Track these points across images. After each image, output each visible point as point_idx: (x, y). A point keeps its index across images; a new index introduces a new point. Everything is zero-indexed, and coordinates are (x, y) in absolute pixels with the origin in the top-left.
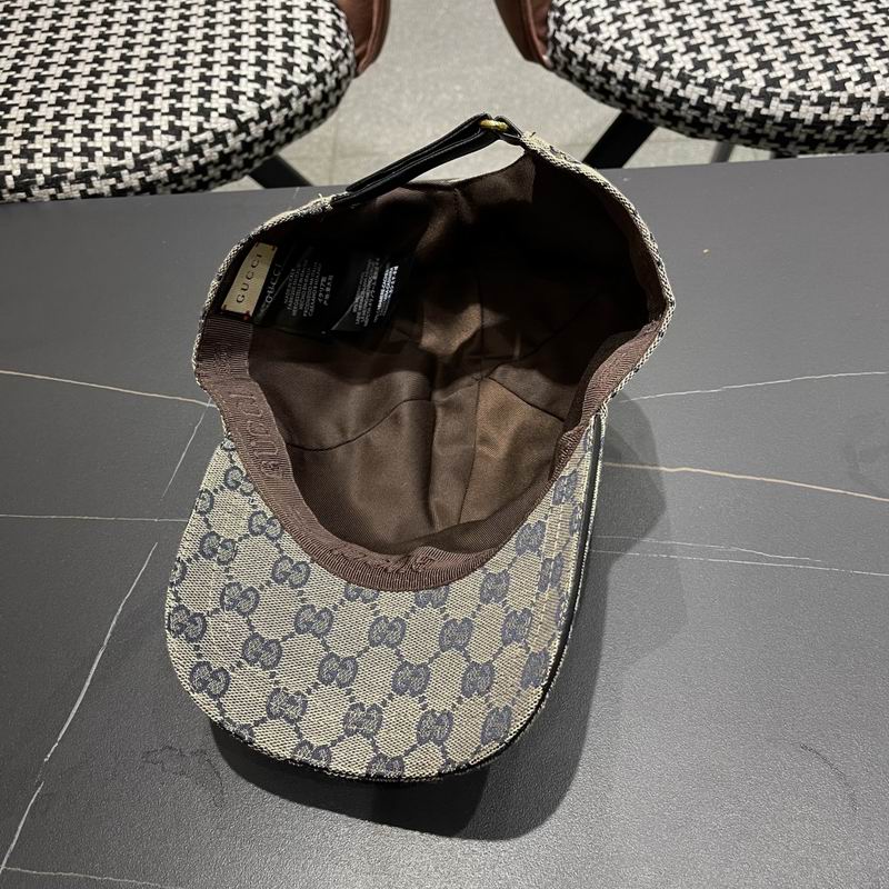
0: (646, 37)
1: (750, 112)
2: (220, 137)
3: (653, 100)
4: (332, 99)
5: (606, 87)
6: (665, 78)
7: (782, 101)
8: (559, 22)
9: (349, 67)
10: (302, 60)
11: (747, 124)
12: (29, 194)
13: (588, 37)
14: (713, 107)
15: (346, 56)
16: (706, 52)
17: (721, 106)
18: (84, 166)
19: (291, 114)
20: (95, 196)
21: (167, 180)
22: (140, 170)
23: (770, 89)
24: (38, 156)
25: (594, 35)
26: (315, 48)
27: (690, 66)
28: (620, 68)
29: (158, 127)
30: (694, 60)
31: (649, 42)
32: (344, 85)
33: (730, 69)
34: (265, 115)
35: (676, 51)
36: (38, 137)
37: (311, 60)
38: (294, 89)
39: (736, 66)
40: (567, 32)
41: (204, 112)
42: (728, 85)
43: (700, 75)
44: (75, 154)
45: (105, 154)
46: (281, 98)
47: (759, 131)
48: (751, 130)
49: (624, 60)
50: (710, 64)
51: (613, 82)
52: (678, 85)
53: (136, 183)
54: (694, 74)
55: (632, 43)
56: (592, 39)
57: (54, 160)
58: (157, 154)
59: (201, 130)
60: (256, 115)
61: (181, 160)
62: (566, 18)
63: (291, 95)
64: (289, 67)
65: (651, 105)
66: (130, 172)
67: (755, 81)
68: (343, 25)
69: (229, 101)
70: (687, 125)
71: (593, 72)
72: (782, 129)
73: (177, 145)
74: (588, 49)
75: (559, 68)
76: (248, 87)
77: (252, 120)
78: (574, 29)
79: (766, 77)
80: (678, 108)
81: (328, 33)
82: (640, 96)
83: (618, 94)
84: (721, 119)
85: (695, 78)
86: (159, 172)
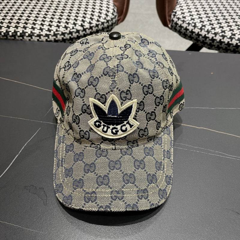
0: (199, 21)
1: (226, 42)
2: (78, 31)
3: (199, 37)
4: (110, 28)
5: (186, 33)
6: (203, 31)
7: (236, 40)
8: (174, 15)
9: (116, 21)
10: (103, 16)
11: (225, 46)
12: (23, 38)
13: (182, 19)
14: (216, 40)
15: (115, 18)
16: (215, 26)
17: (218, 40)
18: (40, 33)
19: (98, 29)
20: (41, 41)
21: (61, 40)
22: (55, 36)
23: (233, 36)
24: (27, 29)
25: (184, 19)
26: (107, 14)
27: (210, 29)
28: (190, 28)
29: (61, 26)
30: (212, 27)
31: (199, 22)
32: (114, 25)
33: (222, 30)
34: (91, 28)
35: (206, 25)
36: (28, 24)
37: (106, 16)
38: (100, 23)
39: (223, 30)
40: (177, 18)
41: (75, 24)
42: (221, 34)
43: (213, 31)
44: (38, 29)
45: (46, 31)
46: (96, 24)
47: (228, 48)
48: (226, 48)
49: (192, 26)
50: (216, 29)
51: (188, 32)
52: (206, 33)
53: (53, 39)
54: (211, 31)
55: (194, 22)
56: (183, 20)
57: (32, 30)
58: (60, 33)
59: (73, 28)
60: (89, 27)
61: (66, 35)
62: (176, 14)
63: (99, 24)
64: (100, 17)
65: (198, 39)
66: (52, 36)
67: (228, 34)
68: (116, 10)
69: (82, 22)
70: (208, 45)
71: (183, 29)
72: (235, 48)
73: (66, 31)
74: (182, 22)
75: (173, 28)
76: (88, 20)
77: (87, 28)
78: (179, 17)
79: (232, 33)
80: (206, 40)
81: (111, 11)
82: (195, 36)
83: (189, 35)
84: (218, 44)
85: (211, 32)
86: (60, 37)
